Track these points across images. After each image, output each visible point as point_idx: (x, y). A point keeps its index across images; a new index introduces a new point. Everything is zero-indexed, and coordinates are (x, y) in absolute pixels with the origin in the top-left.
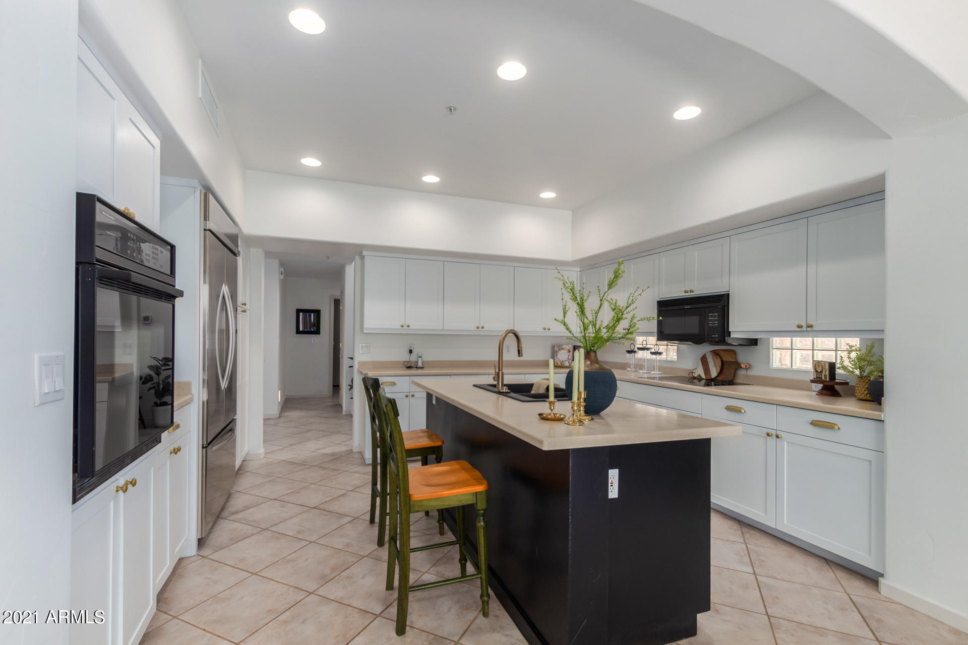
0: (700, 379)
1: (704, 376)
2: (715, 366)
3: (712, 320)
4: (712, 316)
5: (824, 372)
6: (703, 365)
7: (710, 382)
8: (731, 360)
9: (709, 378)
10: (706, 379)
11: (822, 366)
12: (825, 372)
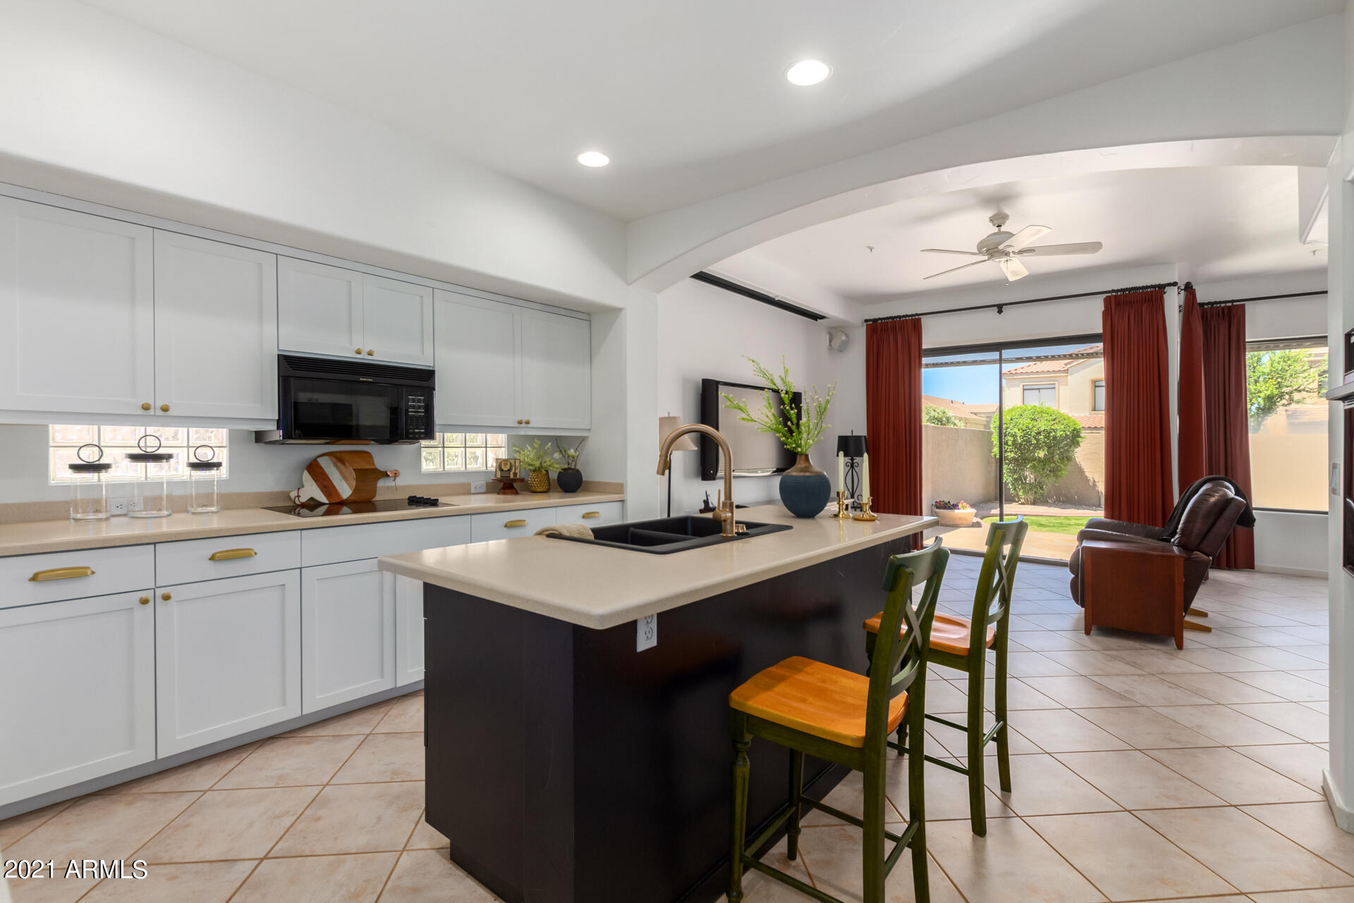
0: (312, 505)
1: (323, 499)
2: (345, 478)
3: (413, 407)
4: (413, 400)
5: (513, 470)
6: (316, 481)
7: (336, 506)
8: (367, 467)
9: (335, 500)
10: (329, 504)
11: (511, 463)
12: (515, 470)
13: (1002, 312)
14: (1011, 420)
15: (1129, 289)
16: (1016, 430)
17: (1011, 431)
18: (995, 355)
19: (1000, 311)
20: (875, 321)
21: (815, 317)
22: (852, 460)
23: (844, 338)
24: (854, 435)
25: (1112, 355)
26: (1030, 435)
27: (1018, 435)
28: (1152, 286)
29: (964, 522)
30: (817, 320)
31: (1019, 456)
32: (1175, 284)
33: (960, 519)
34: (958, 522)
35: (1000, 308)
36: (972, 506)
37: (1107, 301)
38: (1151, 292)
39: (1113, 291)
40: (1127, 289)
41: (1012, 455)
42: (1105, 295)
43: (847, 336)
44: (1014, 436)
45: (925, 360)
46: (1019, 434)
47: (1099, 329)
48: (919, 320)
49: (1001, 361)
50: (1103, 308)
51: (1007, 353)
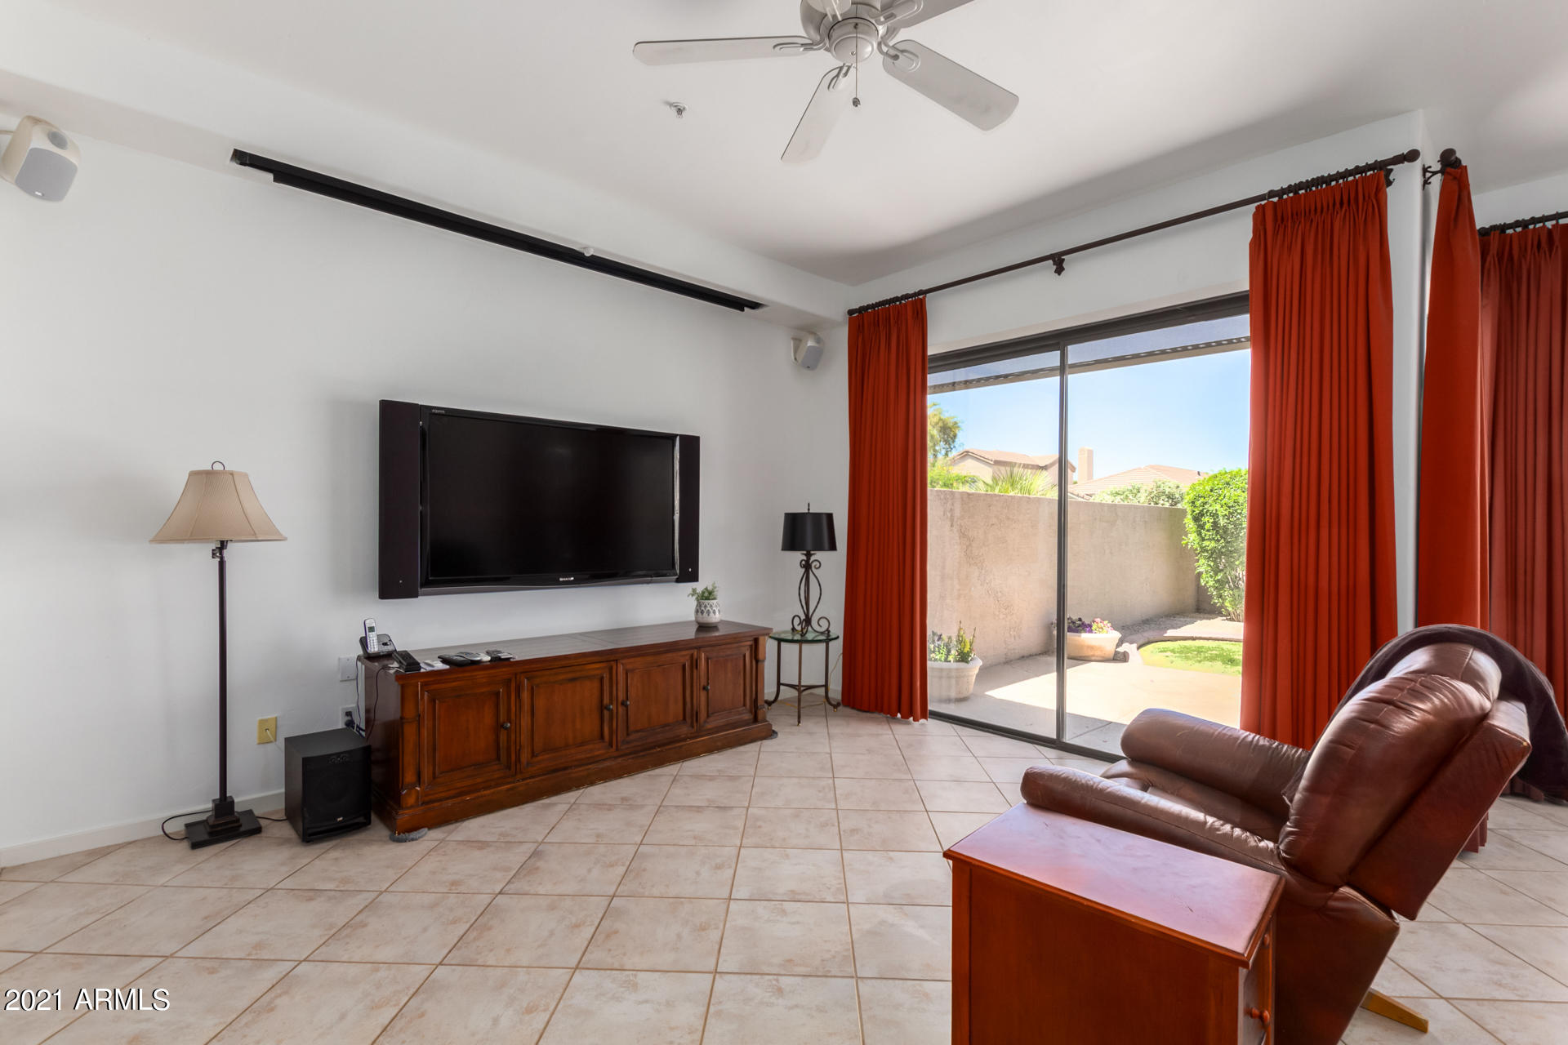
13: (1063, 269)
14: (1211, 491)
15: (1307, 185)
16: (1218, 507)
17: (1211, 509)
18: (1052, 358)
19: (1059, 270)
20: (862, 310)
21: (737, 303)
22: (809, 555)
23: (810, 343)
24: (811, 511)
25: (1264, 340)
26: (1240, 514)
27: (1220, 513)
28: (1358, 170)
29: (1098, 653)
30: (743, 310)
31: (1223, 547)
32: (1412, 156)
33: (1092, 648)
34: (1089, 653)
35: (1058, 261)
36: (1115, 627)
37: (1260, 218)
38: (1356, 181)
39: (1272, 194)
40: (1300, 186)
41: (1213, 544)
42: (1252, 207)
43: (818, 340)
44: (1215, 515)
45: (933, 379)
46: (1222, 512)
47: (1243, 284)
48: (922, 303)
49: (1063, 369)
50: (1251, 236)
51: (1077, 352)
